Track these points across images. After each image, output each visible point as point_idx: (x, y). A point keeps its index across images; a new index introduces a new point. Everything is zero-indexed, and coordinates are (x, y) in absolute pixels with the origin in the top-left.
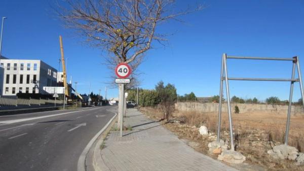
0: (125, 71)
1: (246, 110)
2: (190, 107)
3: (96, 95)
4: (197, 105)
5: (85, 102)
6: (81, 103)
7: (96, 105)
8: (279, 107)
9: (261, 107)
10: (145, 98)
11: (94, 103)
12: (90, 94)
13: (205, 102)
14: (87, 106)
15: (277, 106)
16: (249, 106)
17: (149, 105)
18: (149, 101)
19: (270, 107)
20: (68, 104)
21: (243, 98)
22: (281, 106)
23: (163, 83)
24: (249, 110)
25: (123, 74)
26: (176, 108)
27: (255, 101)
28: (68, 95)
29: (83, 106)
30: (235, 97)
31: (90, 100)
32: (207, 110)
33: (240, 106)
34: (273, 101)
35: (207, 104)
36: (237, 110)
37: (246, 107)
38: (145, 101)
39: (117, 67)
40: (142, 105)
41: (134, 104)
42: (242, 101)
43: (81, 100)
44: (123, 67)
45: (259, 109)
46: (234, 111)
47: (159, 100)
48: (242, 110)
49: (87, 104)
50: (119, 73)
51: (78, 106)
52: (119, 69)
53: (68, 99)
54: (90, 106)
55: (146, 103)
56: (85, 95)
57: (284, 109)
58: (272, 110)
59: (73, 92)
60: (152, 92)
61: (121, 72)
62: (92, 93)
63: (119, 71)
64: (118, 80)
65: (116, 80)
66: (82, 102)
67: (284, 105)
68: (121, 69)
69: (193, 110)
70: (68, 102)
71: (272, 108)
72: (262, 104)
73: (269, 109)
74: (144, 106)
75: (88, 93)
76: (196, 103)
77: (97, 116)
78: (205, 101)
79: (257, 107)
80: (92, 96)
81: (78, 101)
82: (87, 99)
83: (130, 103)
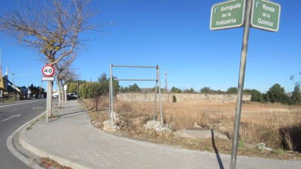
0: (50, 71)
1: (182, 100)
2: (131, 98)
3: (37, 87)
4: (138, 95)
5: (23, 95)
6: (18, 96)
7: (37, 97)
8: (210, 96)
9: (195, 97)
10: (87, 90)
11: (34, 95)
12: (30, 86)
13: (146, 93)
14: (26, 99)
15: (209, 95)
16: (185, 96)
17: (92, 96)
18: (92, 93)
19: (203, 96)
20: (3, 98)
21: (181, 89)
22: (212, 95)
23: (106, 75)
24: (185, 99)
25: (48, 74)
26: (118, 99)
27: (191, 91)
28: (3, 88)
29: (21, 99)
30: (174, 87)
31: (29, 92)
32: (147, 100)
33: (177, 96)
34: (206, 91)
35: (147, 94)
36: (175, 99)
37: (182, 97)
38: (87, 92)
39: (43, 68)
40: (84, 96)
41: (76, 96)
42: (179, 92)
43: (19, 93)
44: (48, 68)
45: (194, 98)
46: (172, 100)
47: (102, 92)
48: (179, 99)
49: (26, 97)
50: (45, 73)
51: (16, 99)
52: (44, 69)
53: (3, 92)
54: (29, 99)
55: (89, 95)
56: (24, 87)
57: (215, 97)
58: (204, 99)
59: (9, 84)
60: (94, 83)
61: (47, 72)
62: (32, 86)
63: (45, 71)
64: (44, 79)
65: (43, 78)
66: (21, 95)
67: (215, 94)
68: (46, 69)
69: (134, 100)
70: (3, 95)
71: (205, 97)
72: (197, 93)
73: (202, 97)
74: (86, 98)
75: (27, 86)
76: (137, 94)
77: (34, 108)
78: (146, 91)
79: (192, 96)
80: (32, 88)
81: (16, 93)
82: (26, 92)
83: (73, 94)
